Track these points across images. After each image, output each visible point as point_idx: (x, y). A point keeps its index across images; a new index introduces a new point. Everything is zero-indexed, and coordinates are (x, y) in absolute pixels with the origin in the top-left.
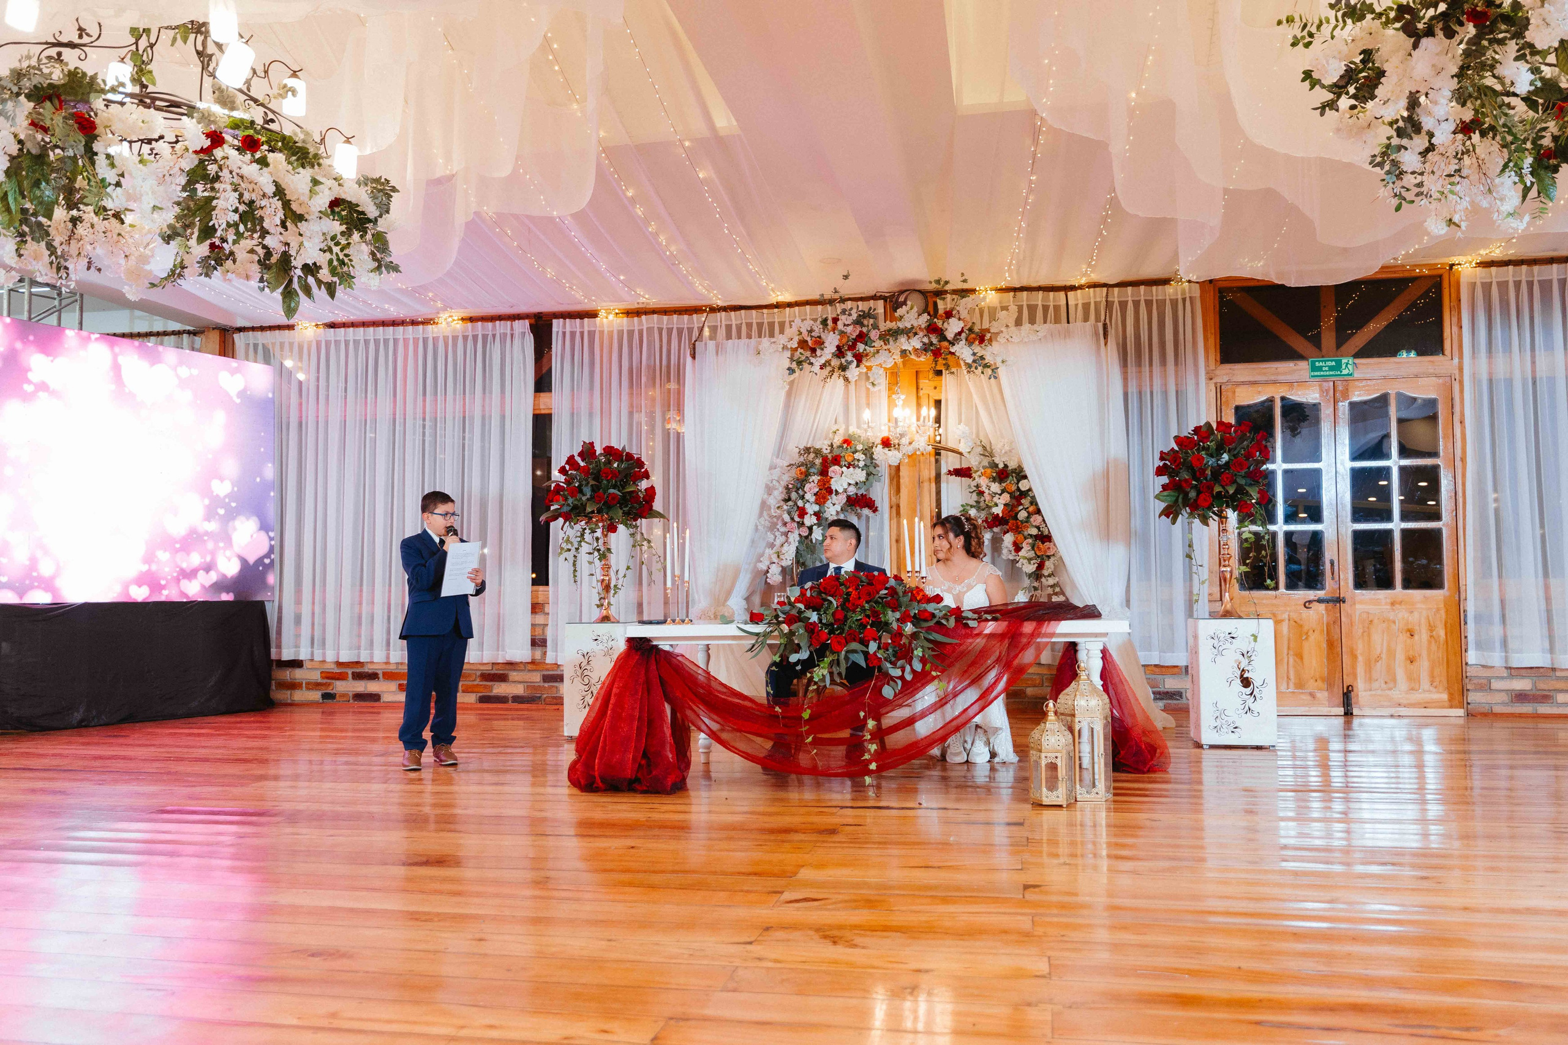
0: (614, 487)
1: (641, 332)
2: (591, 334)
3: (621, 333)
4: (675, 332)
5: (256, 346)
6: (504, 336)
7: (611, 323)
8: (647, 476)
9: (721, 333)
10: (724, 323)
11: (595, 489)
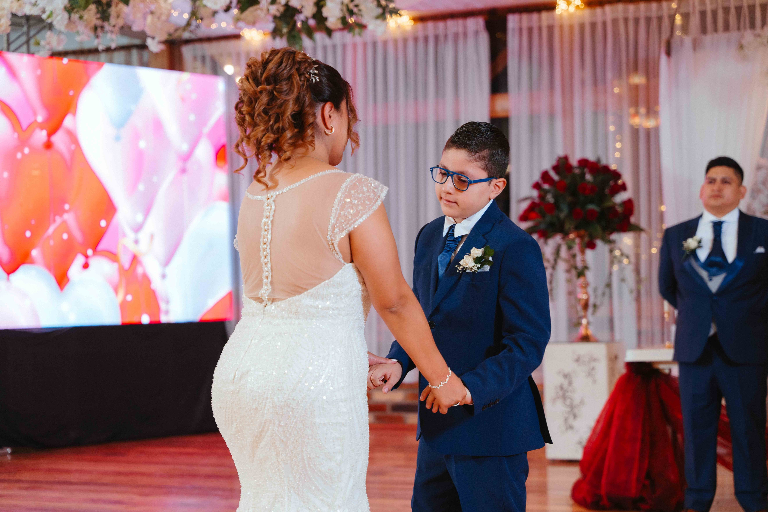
0: (591, 202)
1: (604, 24)
2: (551, 28)
3: (582, 26)
4: (642, 23)
5: (203, 59)
6: (456, 36)
7: (571, 16)
8: (624, 187)
9: (695, 21)
10: (698, 8)
11: (572, 207)
